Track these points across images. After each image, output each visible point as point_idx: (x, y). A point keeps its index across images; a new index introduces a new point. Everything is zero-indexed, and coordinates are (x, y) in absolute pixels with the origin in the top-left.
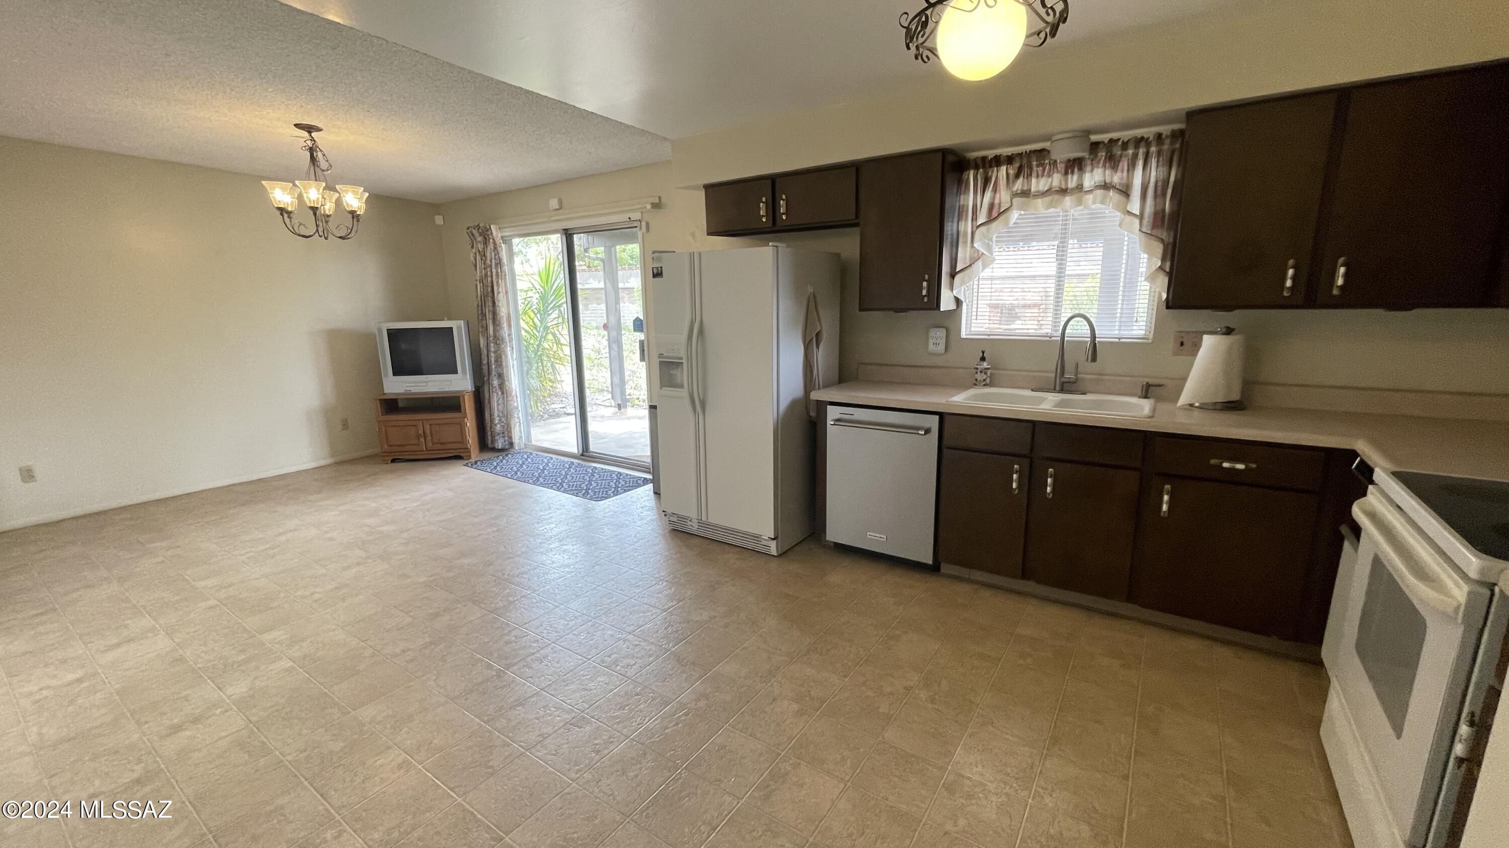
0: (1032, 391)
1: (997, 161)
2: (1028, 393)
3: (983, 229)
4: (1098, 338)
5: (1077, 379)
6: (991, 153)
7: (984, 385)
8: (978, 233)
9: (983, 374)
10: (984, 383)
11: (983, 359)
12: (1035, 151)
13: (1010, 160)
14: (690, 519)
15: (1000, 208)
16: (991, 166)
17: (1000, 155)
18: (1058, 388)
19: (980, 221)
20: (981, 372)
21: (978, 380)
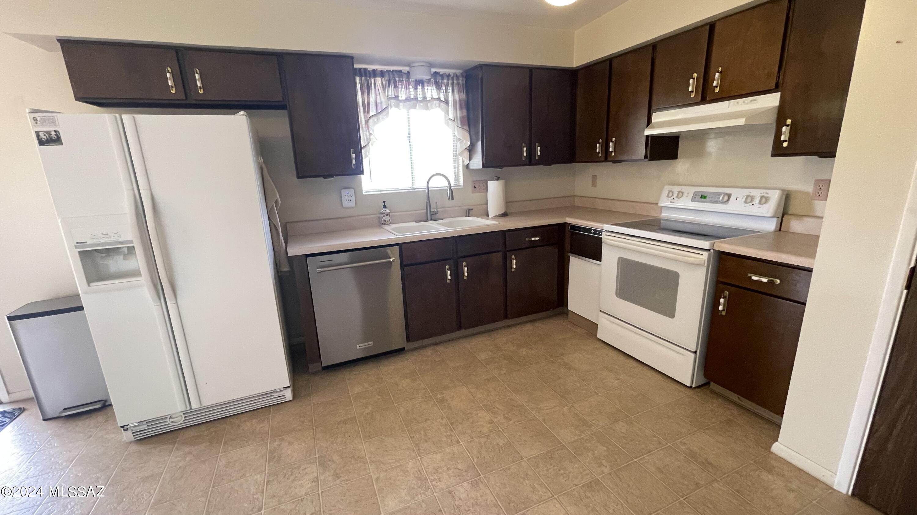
0: (416, 222)
1: (374, 73)
2: (414, 224)
3: (375, 119)
4: (430, 188)
5: (438, 212)
6: (370, 67)
7: (390, 223)
8: (371, 121)
9: (388, 216)
10: (390, 222)
11: (385, 207)
12: (396, 71)
13: (382, 74)
14: (169, 417)
15: (382, 106)
16: (370, 77)
17: (376, 69)
18: (429, 219)
19: (371, 113)
20: (387, 215)
21: (386, 221)
